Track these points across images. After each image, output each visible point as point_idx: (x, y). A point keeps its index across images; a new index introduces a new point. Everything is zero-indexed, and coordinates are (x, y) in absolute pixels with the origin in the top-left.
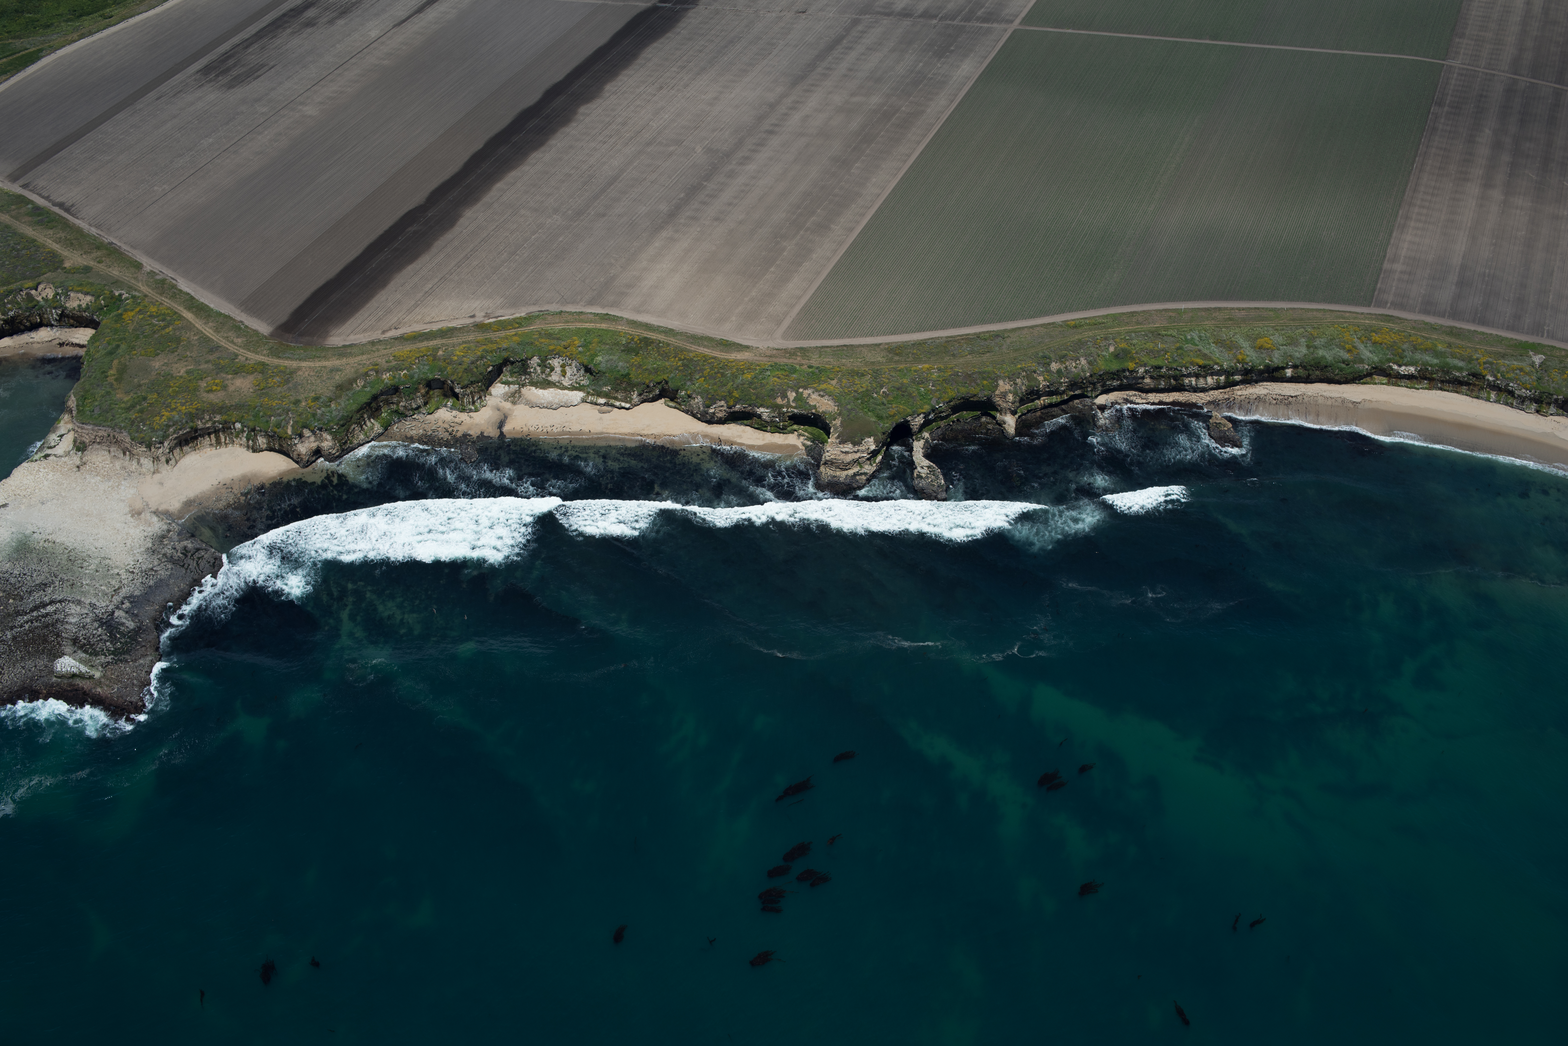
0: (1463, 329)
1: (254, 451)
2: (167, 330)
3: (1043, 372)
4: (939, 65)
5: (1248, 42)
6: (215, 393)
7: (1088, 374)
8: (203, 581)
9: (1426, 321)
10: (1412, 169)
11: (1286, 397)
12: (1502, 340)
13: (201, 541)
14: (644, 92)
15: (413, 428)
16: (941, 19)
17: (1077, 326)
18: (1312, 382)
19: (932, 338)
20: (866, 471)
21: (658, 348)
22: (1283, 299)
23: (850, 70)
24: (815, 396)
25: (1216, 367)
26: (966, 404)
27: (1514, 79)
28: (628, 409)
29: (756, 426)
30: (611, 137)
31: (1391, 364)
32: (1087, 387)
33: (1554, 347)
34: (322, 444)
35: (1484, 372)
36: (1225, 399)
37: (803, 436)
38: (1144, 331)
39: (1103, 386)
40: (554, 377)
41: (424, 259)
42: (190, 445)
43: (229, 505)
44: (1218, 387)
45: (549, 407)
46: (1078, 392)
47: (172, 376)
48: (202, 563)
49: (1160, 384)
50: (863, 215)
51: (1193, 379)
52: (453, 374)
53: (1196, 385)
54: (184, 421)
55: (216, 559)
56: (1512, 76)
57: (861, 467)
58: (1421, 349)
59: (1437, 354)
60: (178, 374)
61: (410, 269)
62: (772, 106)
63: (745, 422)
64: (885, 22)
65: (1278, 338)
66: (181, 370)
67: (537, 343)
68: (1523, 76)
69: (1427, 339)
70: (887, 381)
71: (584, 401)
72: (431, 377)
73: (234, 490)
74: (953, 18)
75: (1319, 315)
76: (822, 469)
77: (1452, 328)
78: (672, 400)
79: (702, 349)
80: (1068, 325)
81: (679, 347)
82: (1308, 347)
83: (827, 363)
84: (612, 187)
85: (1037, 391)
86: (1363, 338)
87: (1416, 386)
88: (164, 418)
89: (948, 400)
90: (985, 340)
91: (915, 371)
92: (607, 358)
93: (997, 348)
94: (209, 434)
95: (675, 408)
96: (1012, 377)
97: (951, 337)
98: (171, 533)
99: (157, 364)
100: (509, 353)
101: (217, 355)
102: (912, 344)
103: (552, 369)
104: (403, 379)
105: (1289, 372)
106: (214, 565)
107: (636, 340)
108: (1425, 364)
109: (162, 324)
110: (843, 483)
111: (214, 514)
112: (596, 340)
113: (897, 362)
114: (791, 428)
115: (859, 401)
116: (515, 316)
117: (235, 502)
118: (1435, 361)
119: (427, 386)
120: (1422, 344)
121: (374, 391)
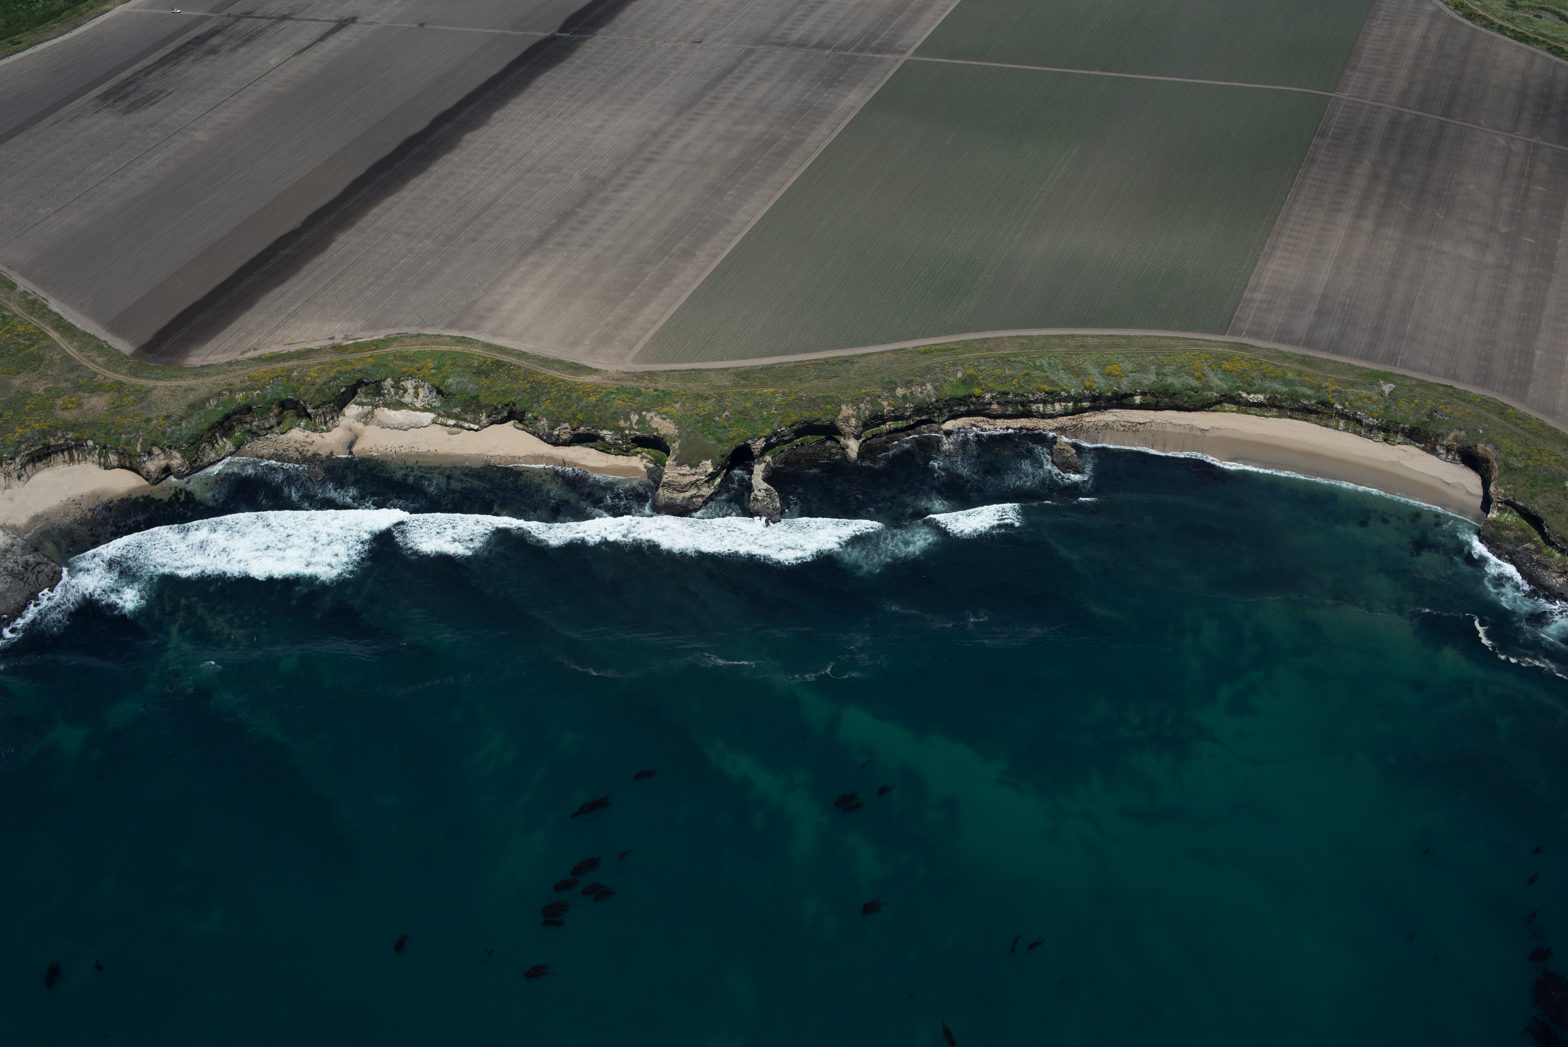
0: (1316, 358)
1: (106, 468)
2: (32, 349)
3: (887, 397)
4: (826, 95)
5: (1139, 73)
6: (70, 411)
7: (934, 400)
8: (40, 594)
9: (1280, 349)
10: (1285, 200)
11: (1134, 424)
12: (1354, 369)
13: (44, 555)
14: (531, 120)
15: (265, 447)
16: (834, 50)
17: (927, 352)
18: (1161, 409)
19: (781, 363)
20: (703, 493)
21: (509, 370)
22: (1138, 327)
23: (737, 99)
24: (657, 419)
25: (1063, 393)
26: (809, 428)
27: (1400, 111)
28: (476, 430)
29: (600, 448)
30: (492, 163)
31: (1240, 392)
32: (934, 413)
33: (1405, 376)
34: (172, 462)
35: (1332, 401)
36: (1073, 426)
37: (646, 458)
38: (993, 357)
39: (950, 412)
40: (407, 399)
41: (292, 281)
42: (43, 462)
43: (75, 521)
44: (1066, 414)
45: (400, 428)
46: (924, 417)
47: (30, 394)
48: (41, 577)
49: (1008, 410)
50: (729, 241)
51: (1041, 406)
52: (305, 395)
53: (1044, 411)
54: (36, 438)
55: (55, 573)
56: (1399, 109)
57: (699, 489)
58: (1270, 377)
59: (1286, 382)
60: (37, 392)
61: (277, 291)
62: (655, 134)
63: (590, 444)
64: (779, 52)
65: (1128, 366)
66: (39, 388)
67: (391, 365)
68: (1410, 109)
69: (1278, 367)
70: (730, 404)
71: (434, 422)
72: (284, 397)
73: (83, 506)
74: (846, 49)
75: (1172, 342)
76: (660, 491)
77: (1304, 356)
78: (521, 422)
79: (552, 372)
80: (918, 351)
81: (530, 369)
82: (1157, 374)
83: (673, 387)
84: (486, 213)
85: (881, 415)
86: (1213, 366)
87: (1266, 414)
88: (17, 434)
89: (790, 424)
90: (834, 365)
91: (760, 395)
92: (457, 380)
93: (844, 373)
94: (63, 451)
95: (523, 430)
96: (855, 402)
97: (800, 362)
98: (15, 547)
99: (17, 382)
100: (362, 375)
101: (77, 374)
102: (760, 369)
103: (405, 391)
104: (256, 399)
105: (1138, 399)
106: (52, 579)
107: (488, 362)
108: (1274, 392)
109: (28, 343)
110: (680, 505)
111: (60, 529)
112: (449, 362)
113: (743, 386)
114: (634, 450)
115: (700, 424)
116: (373, 338)
117: (82, 518)
118: (1284, 389)
119: (280, 407)
120: (1272, 372)
121: (227, 411)
